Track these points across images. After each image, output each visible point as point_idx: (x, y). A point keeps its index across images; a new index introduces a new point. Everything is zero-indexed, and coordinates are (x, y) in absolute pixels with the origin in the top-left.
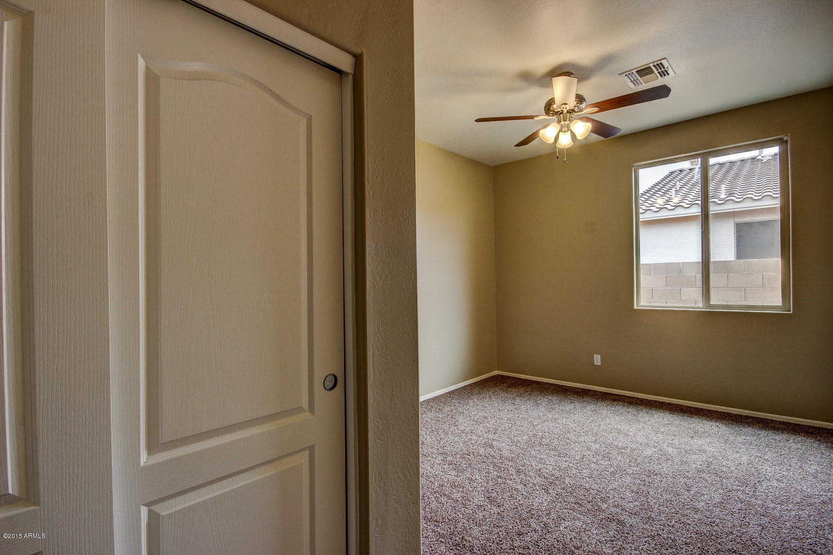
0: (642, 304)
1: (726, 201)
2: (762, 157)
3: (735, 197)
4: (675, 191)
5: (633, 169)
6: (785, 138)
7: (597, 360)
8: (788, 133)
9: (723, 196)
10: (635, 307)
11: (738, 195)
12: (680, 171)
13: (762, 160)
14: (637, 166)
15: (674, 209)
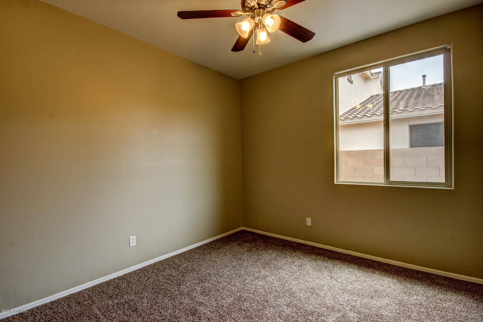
0: (340, 180)
1: (403, 111)
2: (425, 87)
3: (409, 108)
4: (373, 106)
5: (334, 77)
6: (448, 47)
7: (309, 222)
8: (451, 42)
9: (401, 108)
10: (335, 183)
11: (411, 107)
12: (377, 95)
13: (425, 89)
14: (337, 75)
15: (371, 116)
